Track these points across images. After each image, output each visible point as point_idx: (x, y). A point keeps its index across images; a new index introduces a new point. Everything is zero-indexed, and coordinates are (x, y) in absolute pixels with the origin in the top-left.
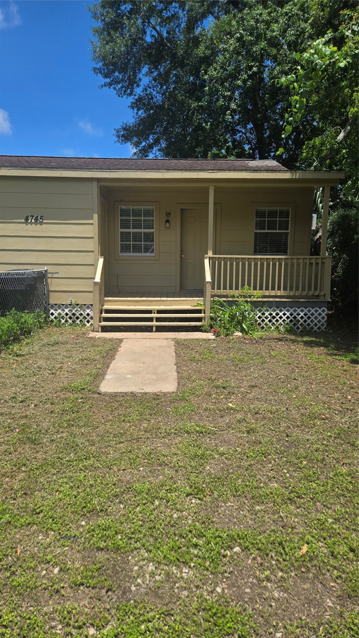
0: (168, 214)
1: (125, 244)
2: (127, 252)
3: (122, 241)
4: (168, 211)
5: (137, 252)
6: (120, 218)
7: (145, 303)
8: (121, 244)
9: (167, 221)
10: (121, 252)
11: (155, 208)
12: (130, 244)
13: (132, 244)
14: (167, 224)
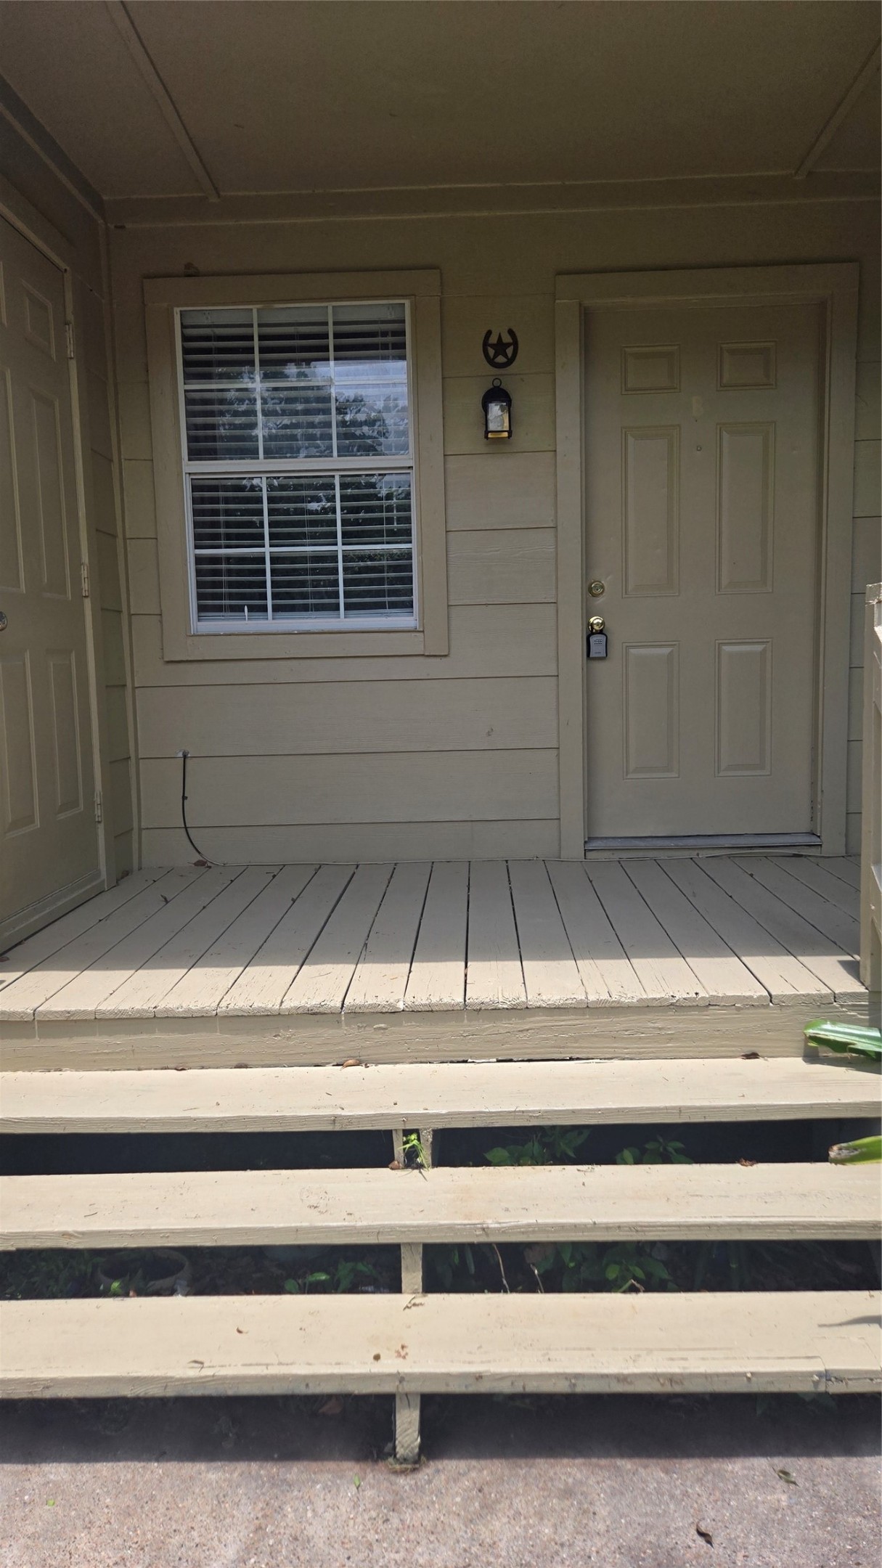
0: (500, 347)
1: (229, 559)
2: (240, 609)
3: (200, 540)
4: (500, 331)
5: (305, 608)
6: (182, 387)
7: (327, 1033)
8: (199, 560)
9: (496, 394)
10: (201, 609)
11: (414, 308)
12: (261, 560)
13: (274, 560)
14: (495, 410)
